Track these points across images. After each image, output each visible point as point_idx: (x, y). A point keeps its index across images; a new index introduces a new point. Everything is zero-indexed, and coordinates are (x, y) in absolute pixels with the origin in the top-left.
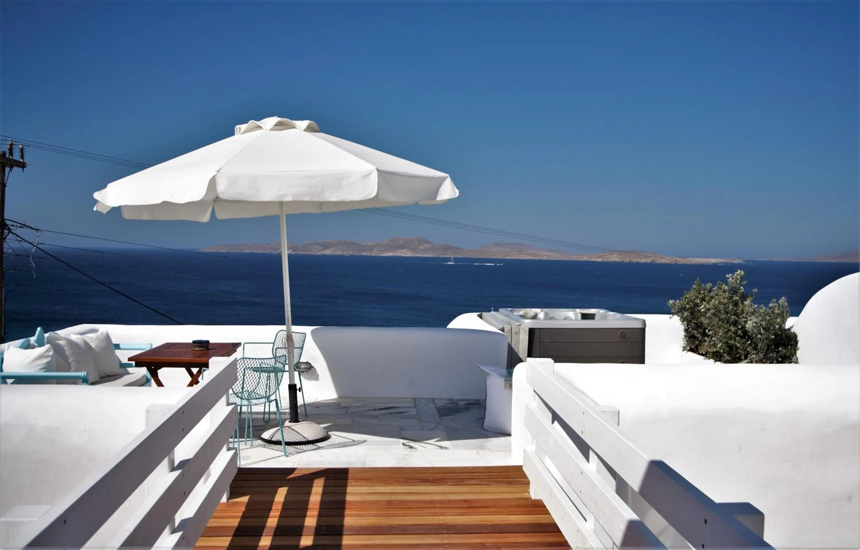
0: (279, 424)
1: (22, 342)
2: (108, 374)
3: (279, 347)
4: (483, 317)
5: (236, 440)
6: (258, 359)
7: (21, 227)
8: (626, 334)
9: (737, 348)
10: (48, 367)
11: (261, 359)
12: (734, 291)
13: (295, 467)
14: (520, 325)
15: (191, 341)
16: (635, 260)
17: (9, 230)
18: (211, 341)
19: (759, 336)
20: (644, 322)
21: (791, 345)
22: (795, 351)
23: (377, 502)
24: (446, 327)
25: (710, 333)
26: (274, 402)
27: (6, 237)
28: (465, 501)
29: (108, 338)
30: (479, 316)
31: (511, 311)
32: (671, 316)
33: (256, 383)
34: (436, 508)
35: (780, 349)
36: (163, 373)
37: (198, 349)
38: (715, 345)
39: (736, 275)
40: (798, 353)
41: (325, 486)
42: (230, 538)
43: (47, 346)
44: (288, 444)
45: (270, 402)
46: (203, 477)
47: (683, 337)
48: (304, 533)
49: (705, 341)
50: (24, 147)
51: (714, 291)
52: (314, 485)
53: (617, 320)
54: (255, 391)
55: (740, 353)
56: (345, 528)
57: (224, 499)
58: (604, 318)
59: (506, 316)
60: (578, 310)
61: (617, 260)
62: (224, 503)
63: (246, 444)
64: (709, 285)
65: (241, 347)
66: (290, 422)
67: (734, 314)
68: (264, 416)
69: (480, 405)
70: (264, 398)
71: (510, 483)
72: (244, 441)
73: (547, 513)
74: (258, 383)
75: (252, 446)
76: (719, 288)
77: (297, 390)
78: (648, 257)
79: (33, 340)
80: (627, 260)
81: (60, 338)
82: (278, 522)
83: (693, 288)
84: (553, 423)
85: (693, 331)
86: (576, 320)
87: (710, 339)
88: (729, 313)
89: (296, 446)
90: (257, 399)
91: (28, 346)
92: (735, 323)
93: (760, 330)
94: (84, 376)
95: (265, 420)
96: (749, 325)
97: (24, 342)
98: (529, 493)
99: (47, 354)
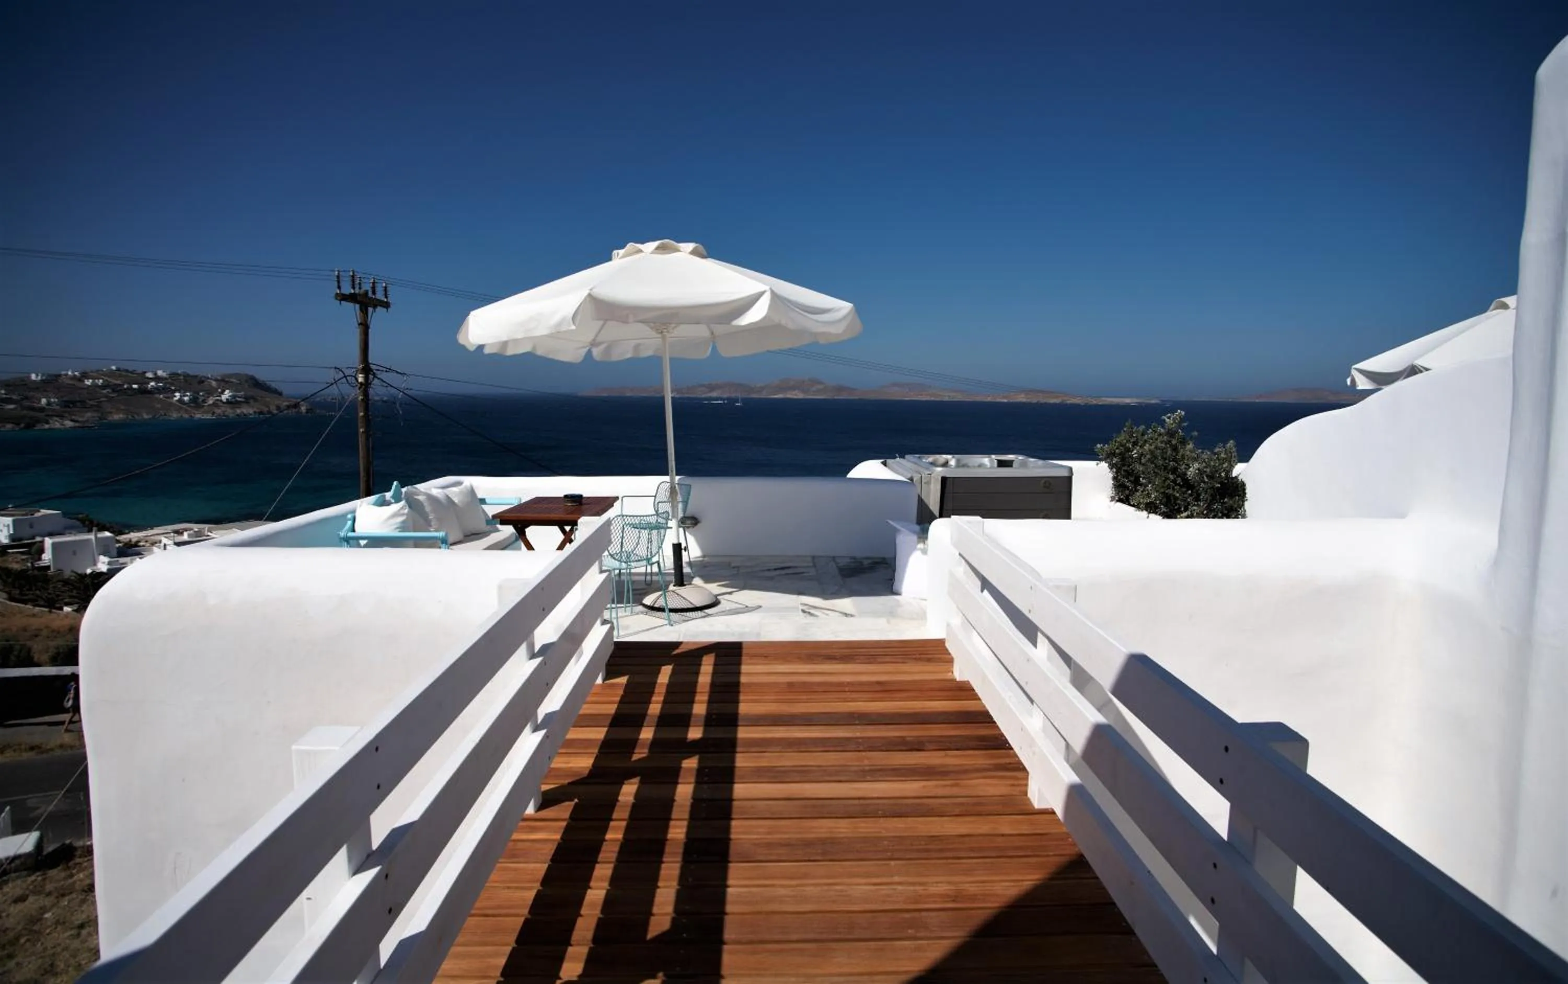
0: (663, 588)
1: (377, 498)
2: (474, 532)
3: (661, 500)
4: (887, 464)
5: (613, 606)
6: (637, 516)
7: (386, 371)
8: (1050, 484)
9: (1176, 498)
10: (403, 527)
11: (640, 516)
12: (1171, 434)
13: (680, 640)
14: (930, 474)
15: (562, 495)
16: (1043, 401)
17: (374, 375)
18: (584, 495)
19: (1202, 485)
20: (1071, 469)
21: (1239, 496)
22: (1243, 502)
23: (775, 684)
24: (846, 476)
25: (1144, 481)
26: (656, 564)
27: (371, 382)
28: (879, 683)
29: (472, 492)
30: (882, 463)
31: (919, 457)
32: (1098, 462)
33: (635, 544)
34: (845, 692)
35: (1226, 500)
36: (532, 532)
37: (569, 504)
38: (1149, 495)
39: (1175, 416)
40: (1246, 503)
41: (715, 665)
42: (605, 729)
43: (403, 503)
44: (672, 610)
45: (652, 564)
46: (575, 655)
47: (1111, 485)
48: (692, 723)
49: (1137, 491)
50: (387, 285)
51: (1148, 434)
52: (703, 663)
53: (1040, 467)
54: (634, 552)
55: (1179, 504)
56: (740, 717)
57: (599, 681)
58: (1023, 465)
59: (915, 463)
60: (993, 456)
61: (1024, 400)
62: (599, 685)
63: (625, 611)
64: (1142, 428)
65: (620, 501)
66: (674, 586)
67: (1173, 461)
68: (646, 578)
69: (887, 564)
70: (645, 560)
71: (929, 660)
72: (623, 607)
73: (976, 697)
74: (637, 544)
75: (632, 613)
76: (1154, 431)
77: (681, 549)
78: (1057, 397)
79: (388, 495)
80: (1035, 401)
81: (419, 493)
82: (662, 709)
83: (1124, 431)
84: (982, 591)
85: (1123, 479)
86: (992, 467)
87: (1143, 488)
88: (1168, 458)
89: (682, 614)
90: (636, 561)
91: (383, 503)
92: (1174, 471)
93: (1203, 478)
94: (443, 538)
95: (647, 582)
96: (1192, 472)
97: (379, 498)
98: (953, 673)
99: (402, 512)
